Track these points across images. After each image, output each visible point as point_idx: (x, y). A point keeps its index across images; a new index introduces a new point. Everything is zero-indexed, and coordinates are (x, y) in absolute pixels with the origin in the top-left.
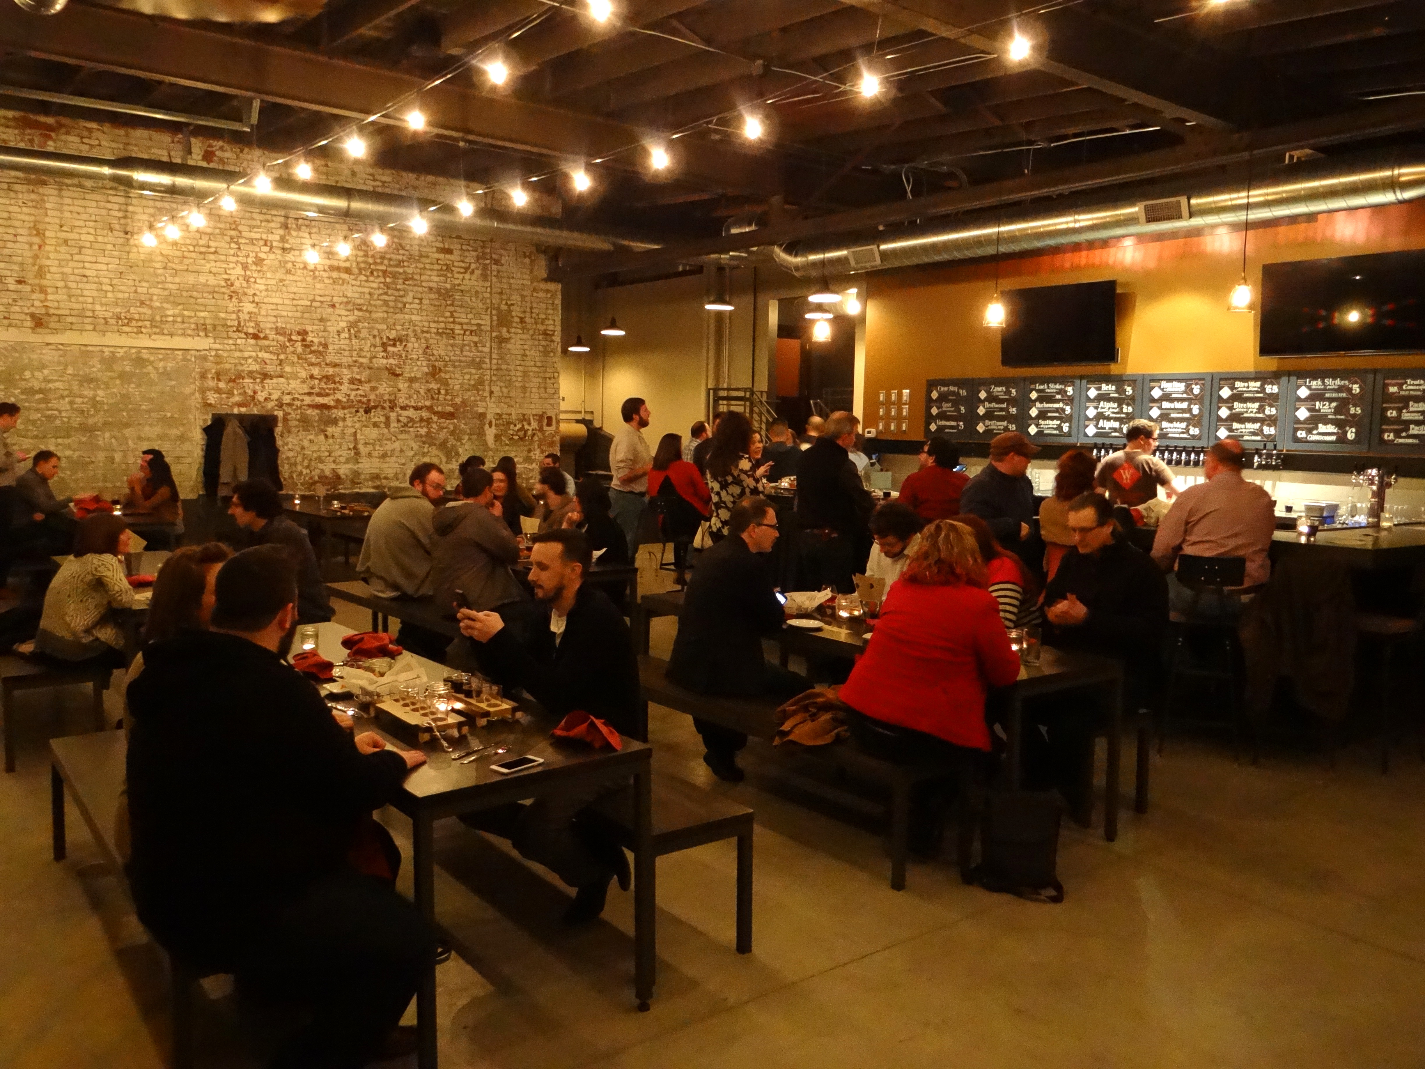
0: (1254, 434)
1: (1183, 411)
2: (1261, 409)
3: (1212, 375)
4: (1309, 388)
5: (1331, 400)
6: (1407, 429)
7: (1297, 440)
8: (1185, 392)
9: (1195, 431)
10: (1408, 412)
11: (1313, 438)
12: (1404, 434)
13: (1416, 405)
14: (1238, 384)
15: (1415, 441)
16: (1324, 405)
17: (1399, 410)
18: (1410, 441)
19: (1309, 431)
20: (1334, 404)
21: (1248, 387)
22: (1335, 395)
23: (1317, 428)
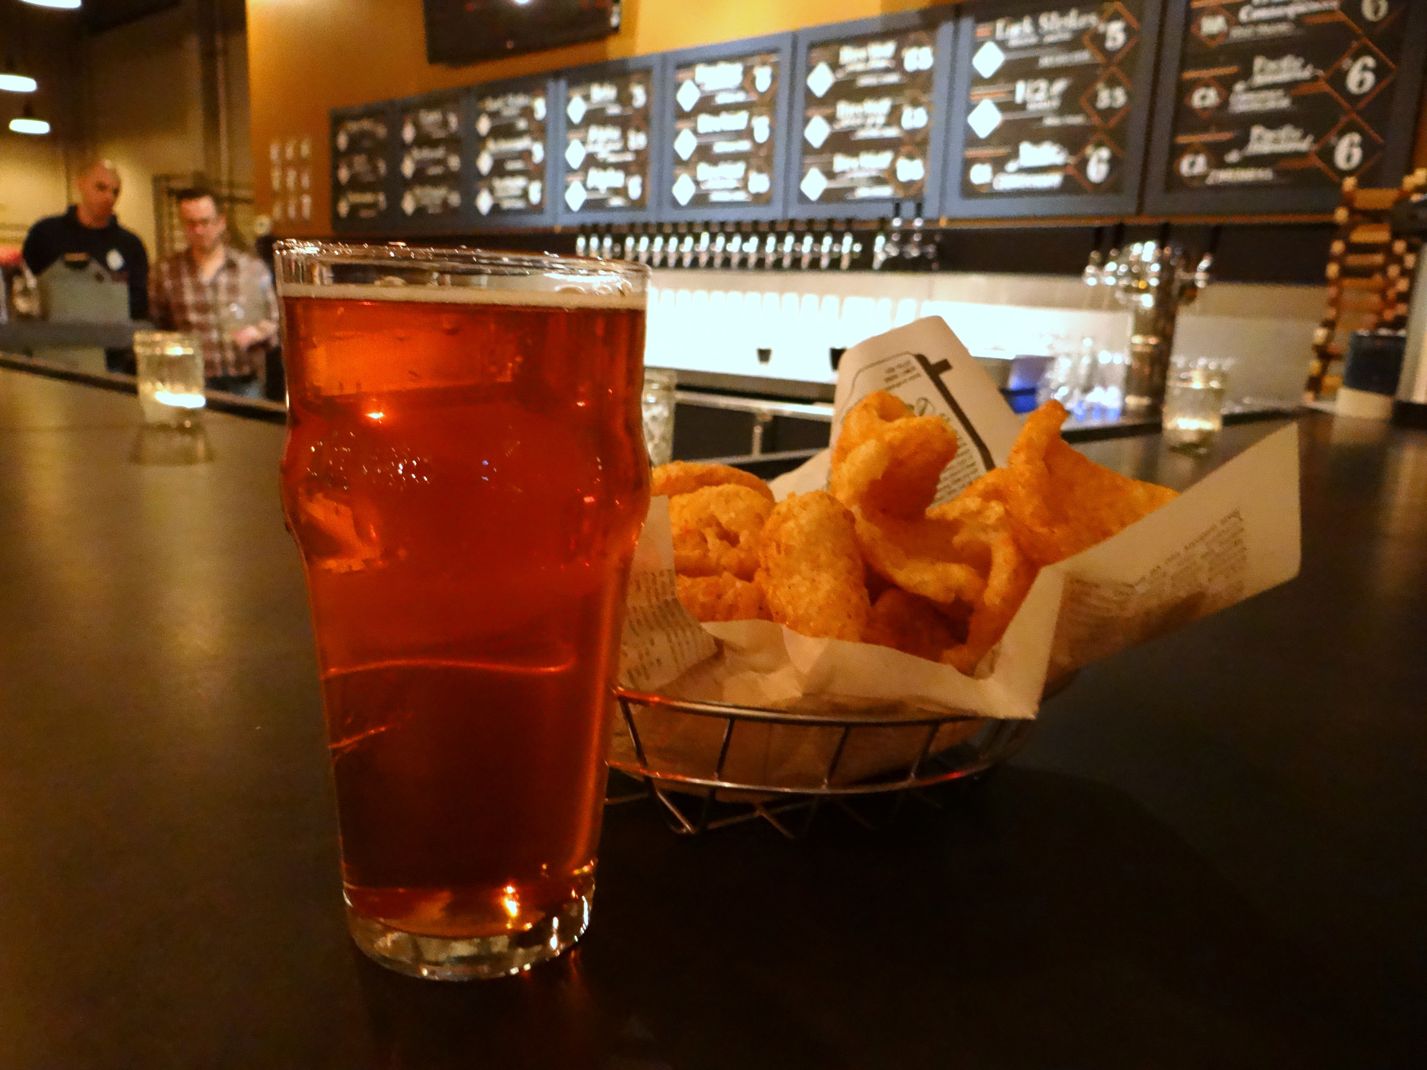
0: (878, 181)
1: (738, 135)
2: (894, 117)
3: (795, 37)
4: (1003, 45)
5: (1052, 74)
6: (1243, 141)
7: (969, 191)
8: (741, 88)
9: (759, 183)
10: (1251, 89)
11: (1007, 182)
12: (1233, 157)
13: (1272, 65)
14: (848, 55)
15: (1265, 174)
16: (1036, 90)
17: (1225, 86)
18: (1247, 175)
19: (999, 165)
20: (1060, 86)
21: (867, 60)
22: (1062, 59)
23: (1015, 155)
